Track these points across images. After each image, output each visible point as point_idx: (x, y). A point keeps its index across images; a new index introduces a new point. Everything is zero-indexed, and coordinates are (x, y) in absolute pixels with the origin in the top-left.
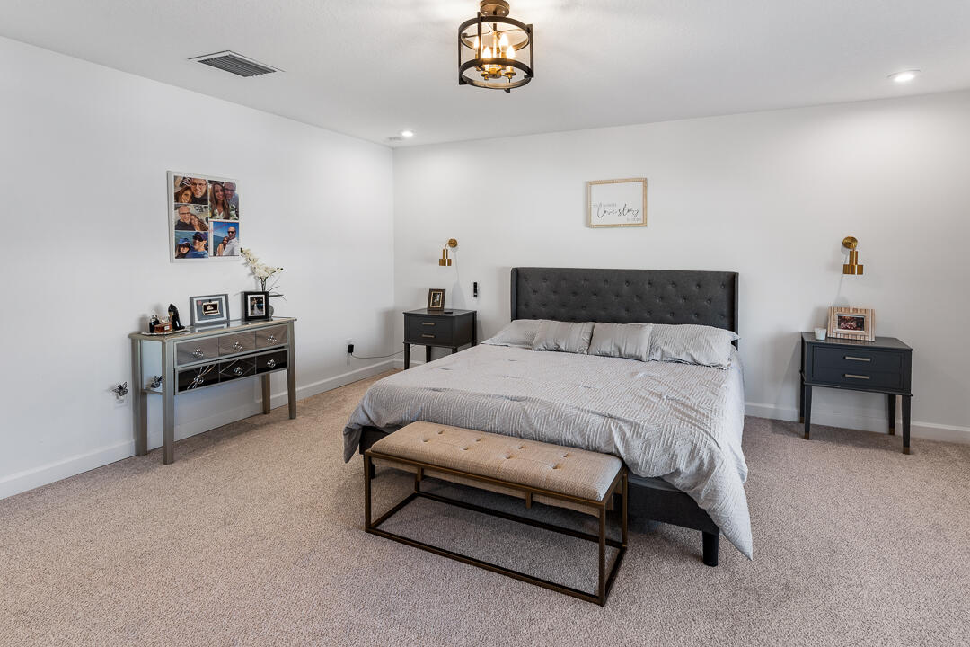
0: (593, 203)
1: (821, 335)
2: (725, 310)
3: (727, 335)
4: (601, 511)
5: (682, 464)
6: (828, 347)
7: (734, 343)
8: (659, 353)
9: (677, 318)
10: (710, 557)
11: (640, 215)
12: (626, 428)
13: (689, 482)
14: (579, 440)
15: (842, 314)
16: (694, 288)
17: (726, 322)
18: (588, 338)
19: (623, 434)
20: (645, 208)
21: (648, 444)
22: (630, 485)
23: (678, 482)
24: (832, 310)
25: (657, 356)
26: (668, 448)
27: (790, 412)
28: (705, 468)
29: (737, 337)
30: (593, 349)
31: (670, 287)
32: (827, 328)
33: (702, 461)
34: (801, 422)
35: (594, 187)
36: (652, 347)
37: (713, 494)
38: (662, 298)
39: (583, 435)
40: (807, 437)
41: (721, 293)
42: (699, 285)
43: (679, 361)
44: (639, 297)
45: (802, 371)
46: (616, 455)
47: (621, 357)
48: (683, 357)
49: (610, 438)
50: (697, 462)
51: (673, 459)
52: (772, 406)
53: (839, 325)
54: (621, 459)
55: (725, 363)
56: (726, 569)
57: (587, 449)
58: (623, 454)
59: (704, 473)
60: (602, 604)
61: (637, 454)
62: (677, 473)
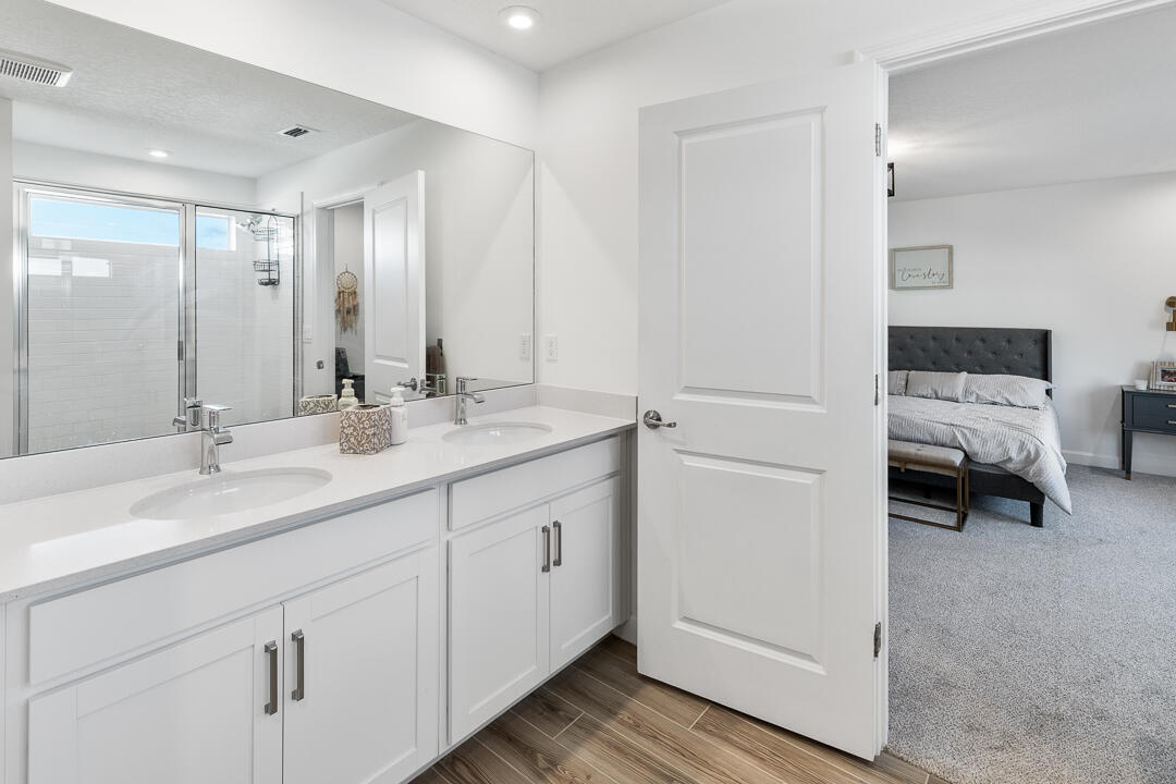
0: (897, 268)
1: (1142, 386)
2: (1038, 363)
3: (1042, 385)
4: (958, 472)
5: (1013, 454)
6: (1150, 395)
7: (1048, 392)
8: (974, 395)
9: (985, 369)
10: (1036, 520)
11: (946, 278)
12: (966, 431)
13: (1019, 466)
14: (929, 439)
15: (1166, 367)
16: (1004, 343)
17: (1040, 373)
18: (904, 383)
19: (964, 435)
20: (951, 272)
21: (985, 442)
22: (970, 471)
23: (1011, 467)
24: (1154, 365)
25: (973, 399)
26: (1001, 444)
27: (1111, 459)
28: (1032, 457)
29: (1050, 386)
30: (910, 391)
31: (978, 343)
32: (1149, 380)
33: (1029, 452)
34: (1123, 469)
35: (897, 254)
36: (967, 392)
37: (1040, 472)
38: (970, 353)
39: (932, 436)
40: (1128, 478)
41: (1034, 350)
42: (1009, 341)
43: (994, 403)
44: (946, 352)
45: (1123, 422)
46: (960, 448)
47: (937, 398)
48: (998, 400)
49: (955, 437)
50: (1025, 453)
51: (1006, 451)
52: (1091, 455)
53: (1163, 377)
54: (965, 452)
55: (1040, 405)
56: (1050, 528)
57: (935, 444)
58: (965, 446)
59: (1031, 460)
60: (959, 531)
61: (976, 446)
62: (1010, 459)
